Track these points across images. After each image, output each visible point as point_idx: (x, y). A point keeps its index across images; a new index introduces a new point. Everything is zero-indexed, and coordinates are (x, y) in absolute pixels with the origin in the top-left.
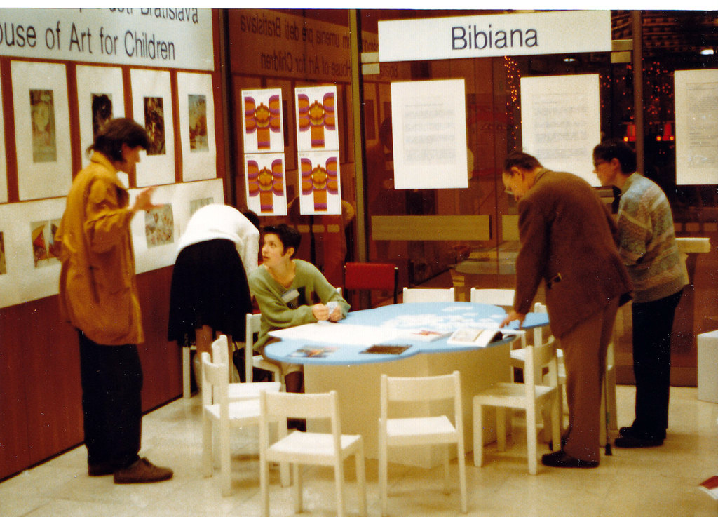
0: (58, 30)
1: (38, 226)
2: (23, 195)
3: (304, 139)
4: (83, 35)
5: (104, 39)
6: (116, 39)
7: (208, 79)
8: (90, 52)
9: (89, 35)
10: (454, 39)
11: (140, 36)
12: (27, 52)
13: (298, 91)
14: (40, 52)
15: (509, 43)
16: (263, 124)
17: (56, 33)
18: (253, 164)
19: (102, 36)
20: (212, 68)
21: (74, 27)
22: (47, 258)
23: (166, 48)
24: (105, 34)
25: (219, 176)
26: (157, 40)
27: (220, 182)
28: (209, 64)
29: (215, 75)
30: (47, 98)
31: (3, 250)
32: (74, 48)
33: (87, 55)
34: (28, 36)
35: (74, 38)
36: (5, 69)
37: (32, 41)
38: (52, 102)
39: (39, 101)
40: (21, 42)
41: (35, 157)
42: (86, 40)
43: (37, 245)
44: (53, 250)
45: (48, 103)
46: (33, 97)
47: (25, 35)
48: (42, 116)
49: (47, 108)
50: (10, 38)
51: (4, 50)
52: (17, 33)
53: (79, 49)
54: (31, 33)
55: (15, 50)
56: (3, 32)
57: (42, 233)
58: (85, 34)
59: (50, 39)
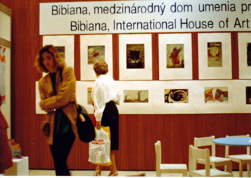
0: (227, 21)
1: (208, 89)
2: (201, 77)
4: (243, 22)
8: (248, 27)
12: (208, 29)
17: (225, 23)
21: (237, 19)
22: (213, 100)
30: (218, 45)
31: (188, 95)
32: (237, 26)
33: (245, 29)
34: (208, 24)
35: (237, 23)
36: (195, 36)
37: (211, 26)
38: (221, 46)
39: (213, 46)
40: (204, 27)
41: (209, 65)
42: (245, 23)
43: (208, 96)
44: (218, 97)
45: (218, 47)
46: (209, 45)
47: (207, 24)
48: (214, 51)
49: (218, 48)
50: (198, 26)
51: (195, 30)
52: (202, 24)
53: (240, 27)
54: (211, 24)
55: (201, 30)
56: (195, 24)
57: (211, 91)
58: (244, 21)
59: (222, 24)
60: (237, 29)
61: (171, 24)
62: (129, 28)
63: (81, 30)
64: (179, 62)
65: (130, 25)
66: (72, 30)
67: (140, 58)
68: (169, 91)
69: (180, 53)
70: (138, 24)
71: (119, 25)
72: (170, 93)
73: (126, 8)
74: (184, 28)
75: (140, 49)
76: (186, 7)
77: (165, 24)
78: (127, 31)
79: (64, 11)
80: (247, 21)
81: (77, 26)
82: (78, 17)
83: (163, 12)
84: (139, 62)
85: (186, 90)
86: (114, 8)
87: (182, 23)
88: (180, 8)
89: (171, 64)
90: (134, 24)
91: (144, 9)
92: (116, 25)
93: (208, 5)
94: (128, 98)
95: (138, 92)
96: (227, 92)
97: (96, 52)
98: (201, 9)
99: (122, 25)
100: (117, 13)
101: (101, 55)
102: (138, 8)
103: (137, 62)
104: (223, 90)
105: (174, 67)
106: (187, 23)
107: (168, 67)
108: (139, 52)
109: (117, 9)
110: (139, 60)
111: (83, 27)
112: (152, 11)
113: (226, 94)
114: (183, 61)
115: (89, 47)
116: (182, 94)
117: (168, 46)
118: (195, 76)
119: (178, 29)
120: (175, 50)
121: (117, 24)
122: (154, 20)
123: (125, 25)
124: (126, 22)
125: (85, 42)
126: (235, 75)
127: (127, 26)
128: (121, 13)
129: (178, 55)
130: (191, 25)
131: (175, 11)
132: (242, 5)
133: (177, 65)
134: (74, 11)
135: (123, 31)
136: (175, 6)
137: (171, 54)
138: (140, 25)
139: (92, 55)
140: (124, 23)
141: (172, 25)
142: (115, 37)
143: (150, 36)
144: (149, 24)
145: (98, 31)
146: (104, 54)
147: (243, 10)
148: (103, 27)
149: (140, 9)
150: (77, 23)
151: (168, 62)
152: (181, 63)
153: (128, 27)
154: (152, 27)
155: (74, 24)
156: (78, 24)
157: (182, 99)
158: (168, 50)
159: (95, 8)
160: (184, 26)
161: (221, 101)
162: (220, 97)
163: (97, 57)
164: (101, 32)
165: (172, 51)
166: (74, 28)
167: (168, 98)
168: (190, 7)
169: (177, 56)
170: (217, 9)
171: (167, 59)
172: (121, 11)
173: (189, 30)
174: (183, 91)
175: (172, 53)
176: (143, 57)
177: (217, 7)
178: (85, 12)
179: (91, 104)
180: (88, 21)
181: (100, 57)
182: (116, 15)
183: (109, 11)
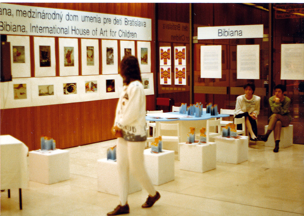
0: (96, 30)
1: (87, 82)
2: (83, 74)
3: (176, 62)
4: (105, 31)
5: (111, 32)
6: (116, 32)
7: (149, 43)
8: (107, 36)
9: (107, 31)
10: (219, 33)
11: (124, 31)
12: (86, 36)
13: (175, 48)
14: (91, 36)
15: (234, 35)
16: (165, 57)
17: (96, 31)
18: (162, 69)
19: (111, 31)
20: (151, 40)
21: (101, 29)
22: (90, 91)
23: (133, 34)
24: (112, 31)
25: (152, 72)
26: (130, 32)
27: (152, 74)
28: (150, 38)
29: (152, 42)
30: (92, 48)
31: (76, 87)
32: (101, 35)
33: (105, 37)
35: (102, 32)
36: (79, 40)
37: (88, 33)
38: (93, 50)
39: (89, 49)
40: (85, 34)
41: (88, 64)
42: (105, 33)
43: (87, 87)
44: (92, 89)
46: (87, 48)
47: (86, 32)
48: (90, 53)
50: (81, 33)
51: (79, 36)
52: (83, 31)
53: (103, 35)
54: (88, 31)
55: (83, 36)
56: (79, 31)
57: (88, 84)
59: (94, 33)
60: (101, 37)
61: (66, 30)
62: (41, 31)
63: (7, 30)
64: (71, 61)
65: (41, 29)
67: (48, 58)
68: (65, 85)
72: (66, 86)
73: (38, 13)
74: (74, 34)
75: (47, 50)
76: (75, 17)
77: (62, 30)
78: (39, 34)
81: (4, 26)
83: (61, 19)
84: (48, 61)
85: (75, 84)
86: (30, 12)
87: (72, 30)
88: (71, 18)
89: (67, 63)
90: (44, 28)
91: (50, 16)
93: (87, 17)
94: (41, 92)
95: (47, 86)
96: (96, 84)
97: (19, 52)
98: (83, 20)
99: (36, 28)
100: (33, 17)
101: (22, 55)
102: (46, 14)
103: (46, 61)
105: (68, 65)
106: (75, 30)
107: (65, 65)
108: (47, 52)
109: (32, 14)
111: (8, 28)
112: (55, 18)
113: (96, 86)
115: (14, 47)
116: (73, 87)
117: (65, 48)
118: (80, 73)
119: (70, 35)
120: (69, 52)
121: (33, 27)
122: (56, 26)
123: (38, 28)
124: (39, 26)
126: (101, 72)
128: (34, 17)
129: (70, 55)
131: (69, 20)
132: (104, 19)
134: (1, 12)
135: (36, 34)
136: (68, 16)
138: (47, 29)
139: (15, 55)
140: (37, 27)
142: (32, 38)
143: (54, 39)
144: (53, 29)
145: (19, 33)
146: (24, 54)
147: (104, 23)
148: (23, 29)
151: (65, 62)
154: (55, 32)
155: (1, 24)
156: (5, 24)
157: (73, 91)
158: (65, 51)
159: (17, 10)
160: (74, 32)
161: (93, 91)
163: (19, 56)
164: (22, 33)
165: (67, 52)
166: (2, 28)
167: (65, 91)
168: (77, 17)
170: (91, 21)
171: (65, 59)
172: (35, 15)
173: (76, 36)
174: (73, 85)
175: (67, 54)
176: (50, 56)
177: (91, 19)
178: (9, 14)
179: (16, 99)
180: (12, 22)
181: (22, 57)
182: (32, 18)
183: (27, 15)
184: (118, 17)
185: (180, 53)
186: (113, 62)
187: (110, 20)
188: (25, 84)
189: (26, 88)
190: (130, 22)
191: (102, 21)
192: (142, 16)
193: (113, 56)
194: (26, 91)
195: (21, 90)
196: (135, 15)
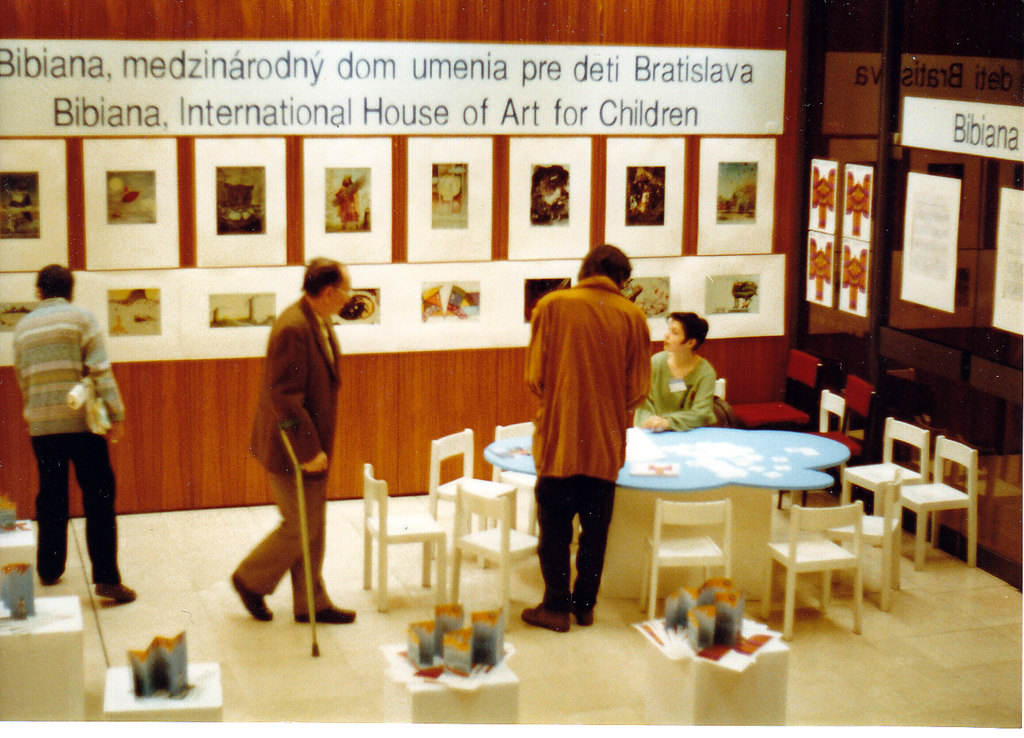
0: (484, 107)
2: (412, 257)
4: (524, 110)
5: (561, 112)
6: (583, 109)
11: (630, 103)
12: (434, 128)
14: (454, 127)
16: (823, 201)
17: (480, 111)
18: (814, 243)
19: (558, 107)
20: (780, 131)
21: (510, 101)
22: (443, 315)
23: (676, 114)
24: (564, 105)
25: (776, 250)
26: (662, 106)
28: (777, 125)
30: (459, 170)
31: (378, 302)
32: (510, 121)
33: (529, 128)
34: (436, 115)
35: (510, 112)
36: (400, 145)
37: (441, 119)
38: (466, 174)
39: (446, 173)
40: (426, 120)
41: (435, 224)
42: (530, 113)
43: (429, 303)
44: (453, 308)
45: (460, 175)
46: (436, 170)
47: (432, 114)
48: (450, 186)
49: (458, 179)
50: (409, 118)
51: (400, 129)
52: (419, 113)
53: (517, 122)
54: (442, 112)
55: (416, 129)
56: (400, 113)
57: (438, 293)
58: (528, 108)
59: (470, 114)
60: (509, 127)
61: (338, 111)
62: (224, 120)
63: (85, 123)
64: (357, 215)
65: (226, 112)
66: (57, 124)
67: (253, 206)
69: (360, 193)
70: (248, 108)
71: (196, 112)
73: (214, 61)
74: (373, 125)
75: (253, 179)
76: (380, 66)
77: (321, 112)
78: (218, 129)
79: (33, 67)
80: (536, 108)
81: (73, 112)
82: (74, 87)
83: (316, 76)
84: (252, 217)
85: (373, 291)
86: (182, 61)
87: (366, 110)
88: (363, 69)
89: (337, 221)
90: (237, 109)
91: (264, 69)
92: (188, 110)
93: (437, 60)
94: (221, 316)
95: (247, 299)
96: (477, 295)
97: (130, 190)
98: (420, 72)
99: (205, 111)
100: (191, 76)
101: (145, 198)
102: (250, 62)
103: (246, 216)
104: (468, 289)
105: (344, 229)
106: (380, 110)
107: (329, 229)
108: (252, 187)
109: (189, 66)
110: (251, 211)
111: (90, 116)
112: (288, 74)
113: (473, 299)
114: (367, 214)
115: (111, 175)
116: (365, 301)
117: (331, 173)
118: (399, 253)
119: (357, 126)
120: (347, 183)
121: (191, 108)
122: (292, 99)
123: (213, 112)
124: (215, 105)
125: (98, 161)
126: (500, 250)
127: (219, 115)
128: (200, 77)
129: (355, 196)
130: (392, 114)
131: (351, 75)
132: (525, 64)
133: (351, 224)
134: (62, 69)
135: (205, 129)
136: (350, 62)
137: (337, 195)
138: (253, 112)
139: (118, 199)
140: (209, 107)
141: (342, 114)
142: (185, 146)
143: (281, 145)
144: (279, 111)
145: (134, 128)
146: (152, 194)
147: (525, 77)
148: (151, 116)
149: (254, 66)
150: (74, 103)
151: (328, 217)
152: (361, 219)
153: (221, 118)
154: (288, 119)
155: (63, 106)
156: (78, 106)
157: (364, 314)
158: (328, 181)
159: (126, 60)
160: (373, 117)
161: (463, 316)
162: (458, 308)
163: (133, 203)
164: (144, 130)
165: (338, 185)
166: (64, 118)
168: (389, 66)
169: (352, 199)
170: (460, 73)
171: (327, 209)
172: (200, 70)
173: (385, 129)
174: (367, 294)
175: (340, 192)
176: (262, 200)
177: (459, 68)
178: (96, 72)
179: (117, 335)
180: (105, 97)
181: (142, 203)
182: (187, 81)
183: (167, 71)
184: (599, 53)
185: (858, 190)
186: (566, 216)
187: (554, 67)
188: (156, 291)
189: (157, 302)
190: (660, 71)
191: (515, 71)
192: (732, 41)
193: (565, 194)
194: (158, 312)
195: (139, 308)
196: (695, 40)
